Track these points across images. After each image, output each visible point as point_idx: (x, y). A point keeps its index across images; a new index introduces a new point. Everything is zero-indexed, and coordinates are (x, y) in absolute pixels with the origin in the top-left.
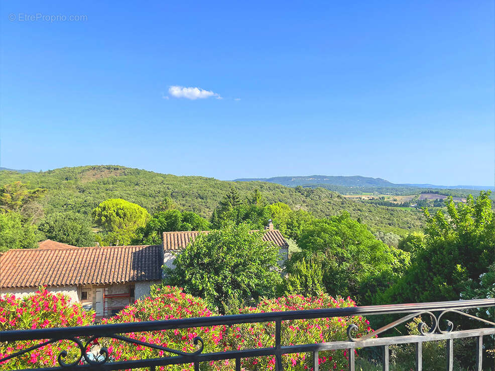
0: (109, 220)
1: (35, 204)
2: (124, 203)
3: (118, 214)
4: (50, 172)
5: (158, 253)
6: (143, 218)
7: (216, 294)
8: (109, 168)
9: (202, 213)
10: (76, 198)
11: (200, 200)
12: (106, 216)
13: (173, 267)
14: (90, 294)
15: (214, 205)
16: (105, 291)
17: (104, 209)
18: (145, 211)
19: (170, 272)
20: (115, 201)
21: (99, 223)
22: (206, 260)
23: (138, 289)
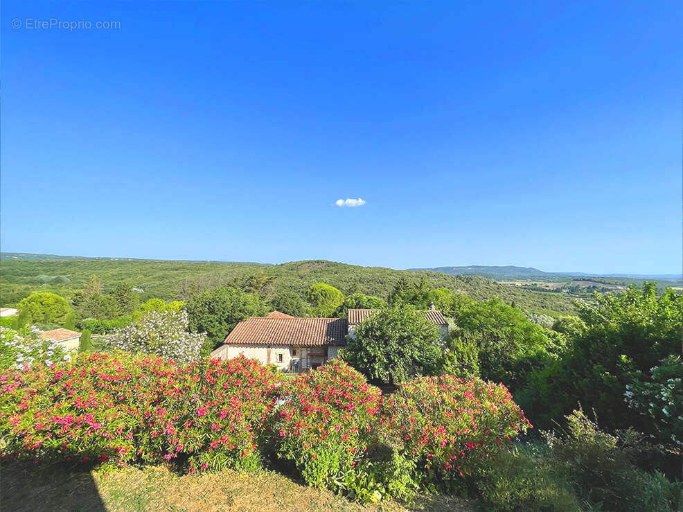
0: (316, 298)
1: (271, 287)
2: (326, 286)
3: (322, 294)
4: (282, 265)
5: (345, 324)
6: (338, 299)
7: (385, 361)
8: (318, 262)
9: (382, 294)
10: (298, 282)
11: (380, 285)
12: (314, 295)
13: (354, 338)
14: (298, 351)
15: (391, 289)
16: (307, 350)
17: (312, 290)
18: (339, 292)
19: (352, 341)
20: (320, 285)
21: (310, 300)
22: (378, 334)
23: (330, 351)
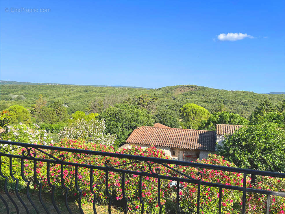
0: (188, 115)
1: (153, 105)
2: (195, 106)
3: (193, 112)
4: (160, 89)
5: (213, 136)
6: (206, 115)
7: (249, 164)
8: (188, 87)
9: (244, 114)
10: (170, 102)
11: (242, 106)
12: (186, 112)
13: (222, 145)
14: (177, 152)
15: (252, 110)
16: (184, 152)
17: (185, 109)
18: (207, 111)
19: (220, 148)
20: (190, 104)
21: (182, 116)
22: (244, 144)
23: (201, 154)
